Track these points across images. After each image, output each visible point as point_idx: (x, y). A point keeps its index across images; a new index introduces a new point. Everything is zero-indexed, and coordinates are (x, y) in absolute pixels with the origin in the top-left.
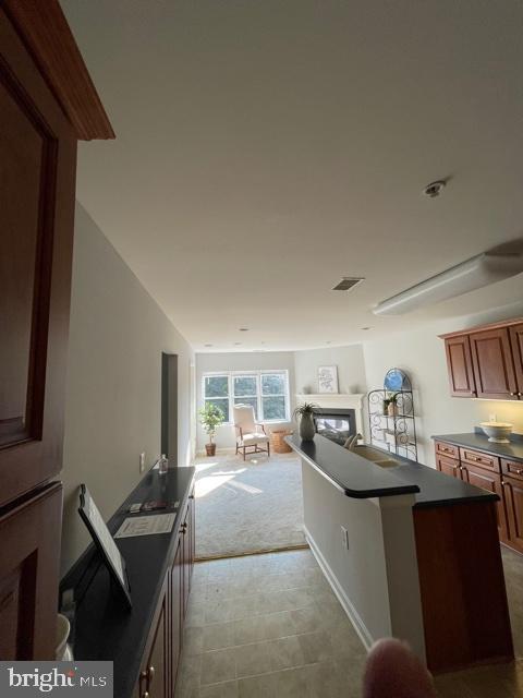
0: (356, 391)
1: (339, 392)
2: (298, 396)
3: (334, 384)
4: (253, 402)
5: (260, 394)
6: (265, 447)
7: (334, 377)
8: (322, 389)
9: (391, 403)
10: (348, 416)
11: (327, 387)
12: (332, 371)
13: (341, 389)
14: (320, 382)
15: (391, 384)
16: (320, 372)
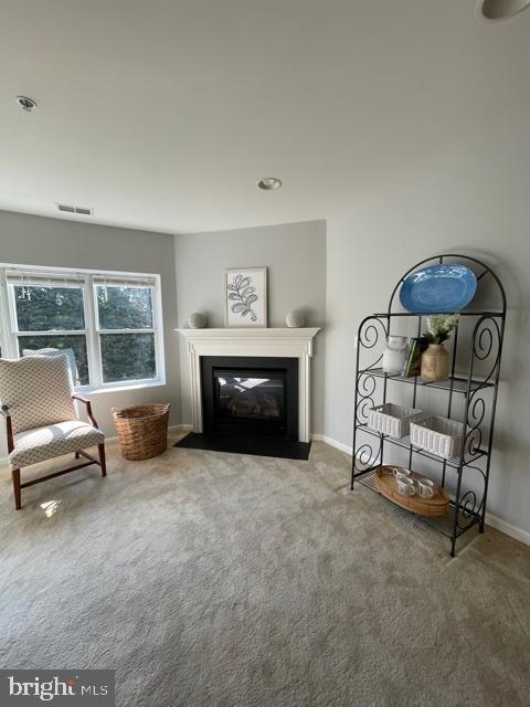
0: (305, 319)
1: (269, 325)
2: (182, 331)
3: (259, 307)
4: (77, 344)
5: (93, 327)
6: (93, 451)
7: (261, 292)
8: (234, 317)
9: (433, 347)
10: (284, 371)
11: (244, 313)
12: (258, 281)
13: (274, 319)
14: (231, 303)
15: (420, 299)
16: (230, 282)
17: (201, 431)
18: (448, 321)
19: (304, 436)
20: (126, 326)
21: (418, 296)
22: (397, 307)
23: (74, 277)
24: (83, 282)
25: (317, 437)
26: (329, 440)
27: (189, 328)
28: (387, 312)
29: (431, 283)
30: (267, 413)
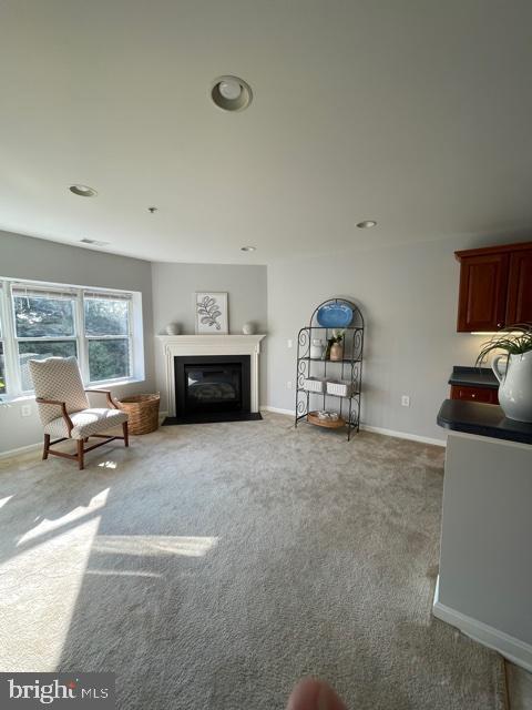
1: (229, 333)
3: (222, 320)
7: (223, 309)
8: (203, 327)
9: (335, 344)
10: (240, 364)
11: (211, 324)
12: (221, 301)
13: (233, 328)
14: (201, 316)
15: (326, 319)
16: (200, 301)
17: (175, 415)
18: (342, 331)
19: (255, 408)
20: (108, 333)
21: (326, 318)
22: (315, 323)
23: (68, 291)
24: (76, 295)
25: (262, 408)
26: (271, 409)
27: (166, 334)
28: (308, 326)
29: (332, 312)
30: (226, 396)
